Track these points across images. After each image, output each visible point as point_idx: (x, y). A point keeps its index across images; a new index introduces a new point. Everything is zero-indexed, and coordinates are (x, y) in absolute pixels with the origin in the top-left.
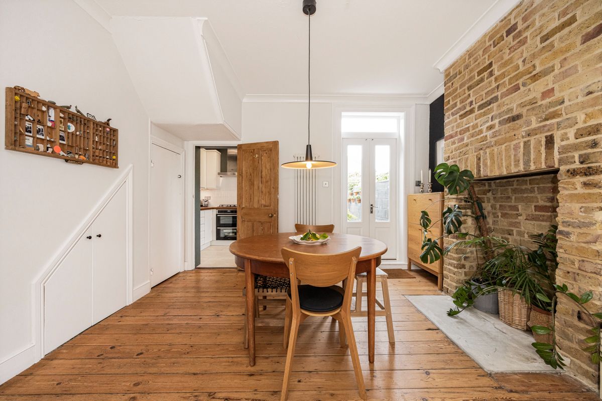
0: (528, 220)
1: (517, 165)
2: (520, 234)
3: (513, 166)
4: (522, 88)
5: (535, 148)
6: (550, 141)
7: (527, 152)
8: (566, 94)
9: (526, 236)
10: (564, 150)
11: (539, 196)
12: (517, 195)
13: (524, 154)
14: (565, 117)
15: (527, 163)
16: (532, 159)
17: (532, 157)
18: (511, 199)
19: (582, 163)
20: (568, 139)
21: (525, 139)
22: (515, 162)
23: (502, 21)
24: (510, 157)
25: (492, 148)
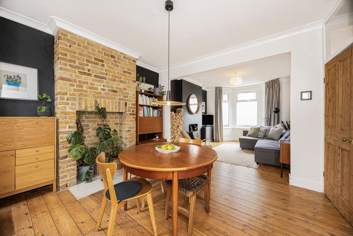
0: (94, 130)
1: (116, 109)
2: (90, 137)
3: (114, 109)
4: (117, 82)
5: (122, 105)
6: (126, 104)
7: (119, 106)
8: (129, 92)
9: (93, 137)
10: (129, 108)
11: (99, 120)
12: (88, 120)
13: (118, 106)
14: (128, 98)
15: (119, 109)
16: (121, 108)
17: (121, 107)
18: (85, 121)
19: (133, 112)
20: (130, 105)
21: (119, 101)
22: (115, 108)
23: (109, 48)
24: (113, 105)
25: (105, 99)
